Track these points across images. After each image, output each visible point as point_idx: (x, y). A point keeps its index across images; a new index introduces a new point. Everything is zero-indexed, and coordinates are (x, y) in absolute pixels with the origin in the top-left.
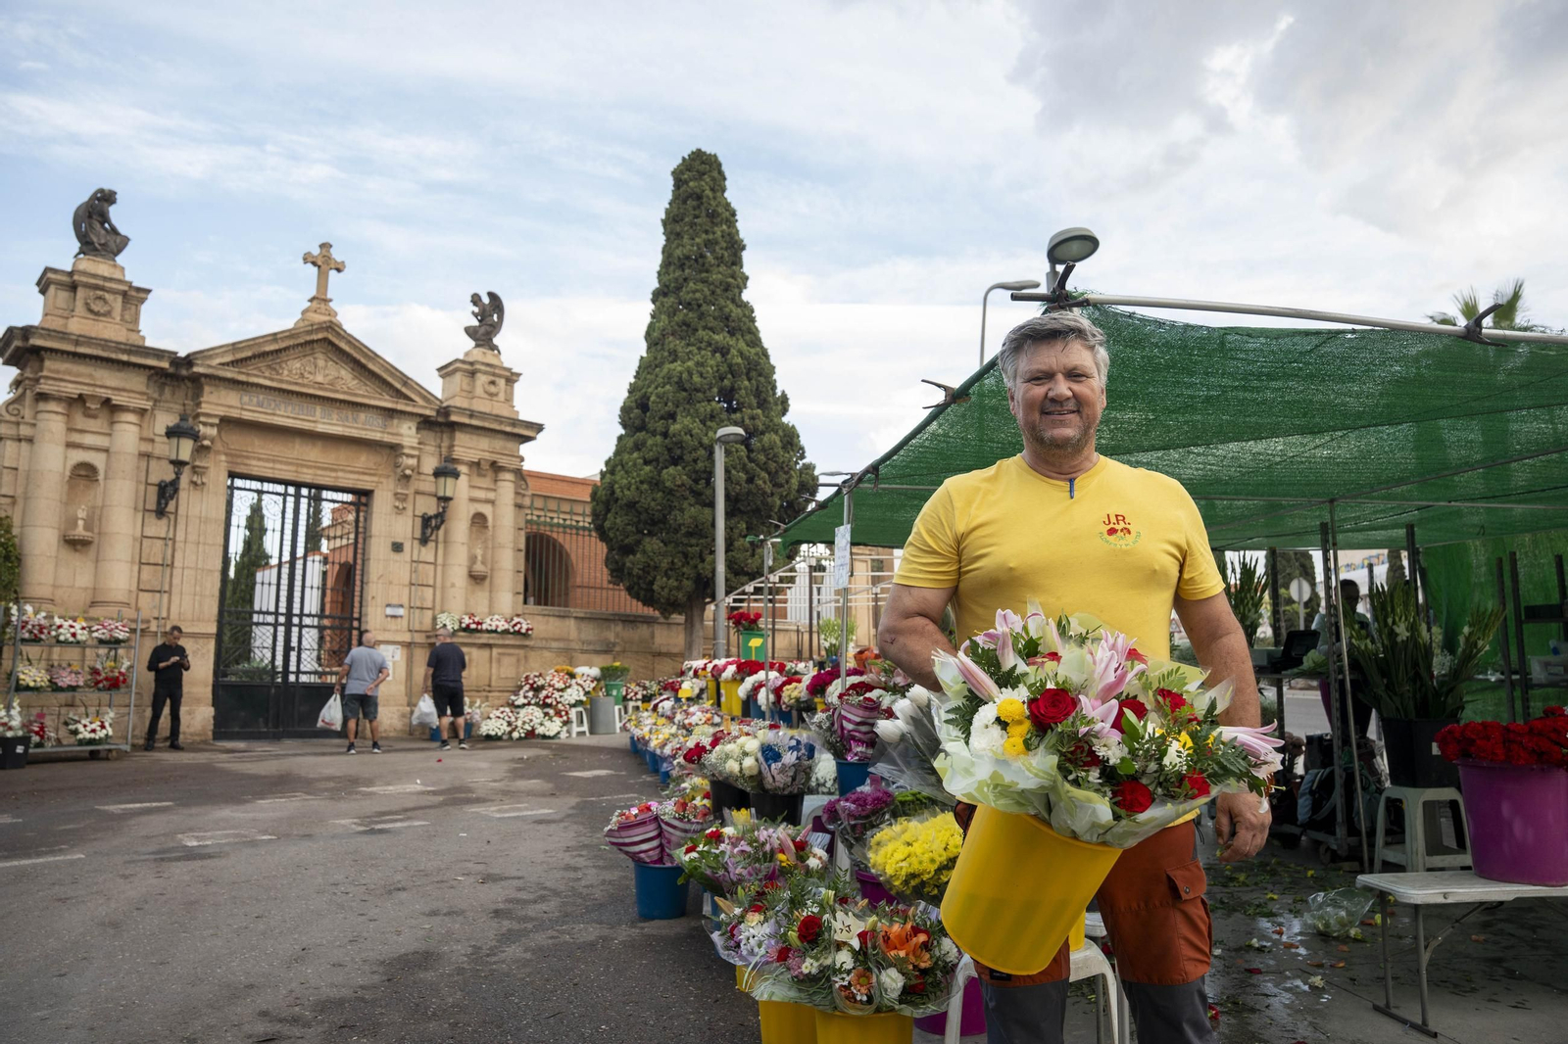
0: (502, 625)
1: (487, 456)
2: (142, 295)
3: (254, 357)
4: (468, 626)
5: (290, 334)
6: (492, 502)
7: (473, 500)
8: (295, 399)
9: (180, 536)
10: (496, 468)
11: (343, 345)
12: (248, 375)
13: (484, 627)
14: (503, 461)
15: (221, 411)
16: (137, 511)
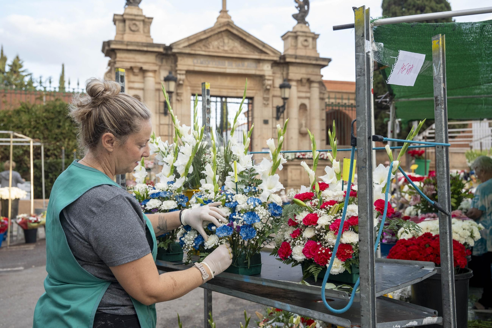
1: (305, 76)
3: (197, 42)
4: (299, 157)
5: (212, 30)
6: (309, 98)
7: (299, 98)
8: (216, 59)
10: (309, 81)
11: (235, 32)
12: (195, 50)
13: (307, 157)
14: (313, 78)
15: (186, 68)
16: (156, 113)
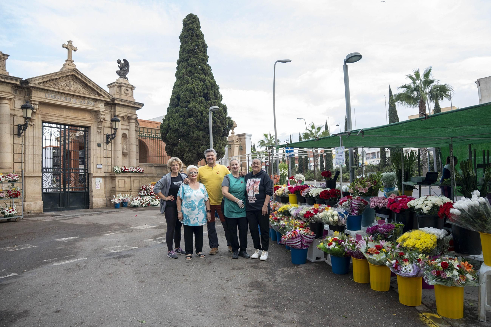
0: (135, 170)
1: (126, 114)
2: (6, 57)
3: (49, 80)
4: (124, 170)
5: (61, 72)
6: (128, 130)
7: (122, 129)
8: (64, 95)
9: (27, 143)
10: (129, 118)
11: (79, 77)
12: (48, 87)
13: (129, 171)
14: (132, 116)
15: (39, 100)
16: (11, 135)
